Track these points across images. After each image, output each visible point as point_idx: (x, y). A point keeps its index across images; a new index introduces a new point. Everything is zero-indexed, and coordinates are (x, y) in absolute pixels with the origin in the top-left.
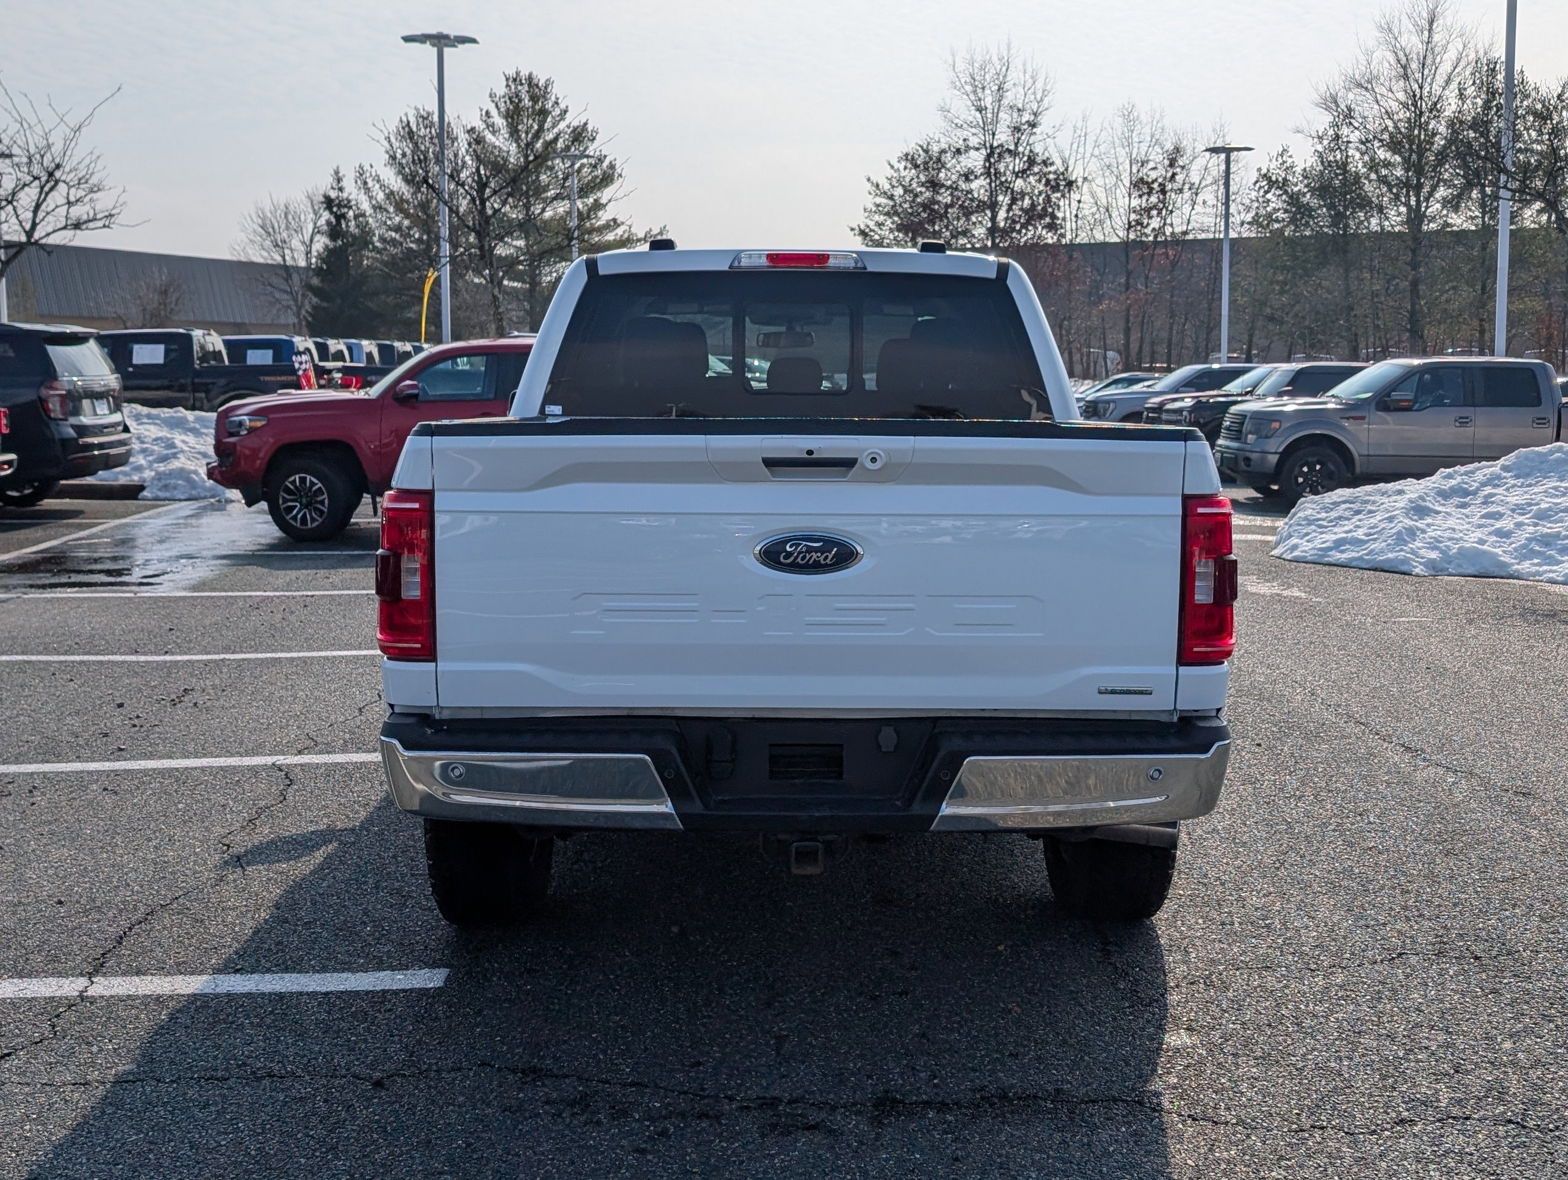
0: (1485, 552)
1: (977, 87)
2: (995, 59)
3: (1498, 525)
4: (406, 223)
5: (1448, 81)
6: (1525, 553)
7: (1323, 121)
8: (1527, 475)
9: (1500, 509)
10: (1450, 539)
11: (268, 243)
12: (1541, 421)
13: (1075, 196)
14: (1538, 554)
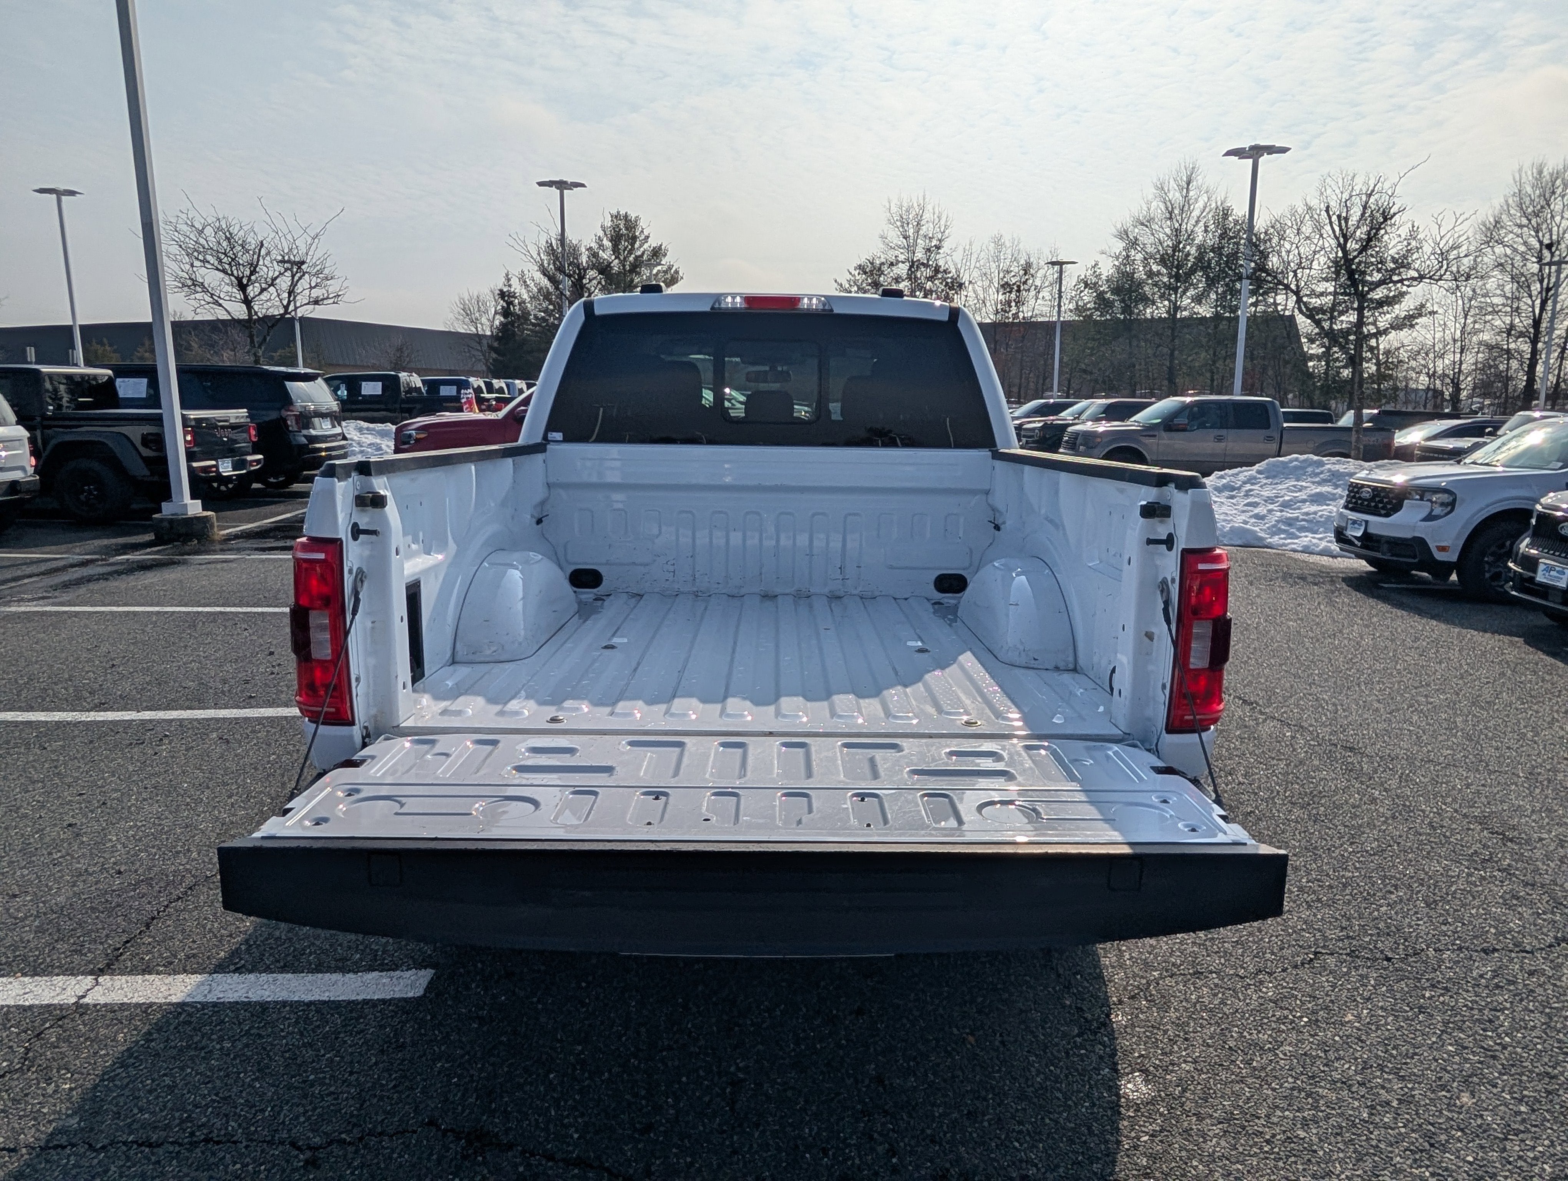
0: (1248, 530)
1: (904, 223)
2: (915, 205)
3: (1256, 511)
4: (551, 307)
5: (1197, 222)
6: (1275, 531)
7: (1119, 246)
8: (1274, 477)
9: (1256, 500)
10: (1225, 520)
11: (467, 320)
12: (1269, 439)
13: (964, 293)
14: (1284, 532)
